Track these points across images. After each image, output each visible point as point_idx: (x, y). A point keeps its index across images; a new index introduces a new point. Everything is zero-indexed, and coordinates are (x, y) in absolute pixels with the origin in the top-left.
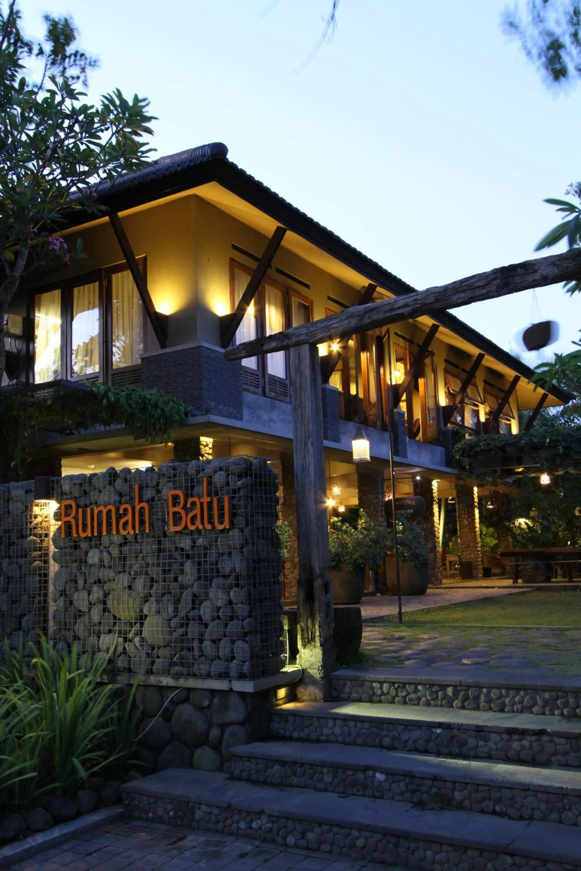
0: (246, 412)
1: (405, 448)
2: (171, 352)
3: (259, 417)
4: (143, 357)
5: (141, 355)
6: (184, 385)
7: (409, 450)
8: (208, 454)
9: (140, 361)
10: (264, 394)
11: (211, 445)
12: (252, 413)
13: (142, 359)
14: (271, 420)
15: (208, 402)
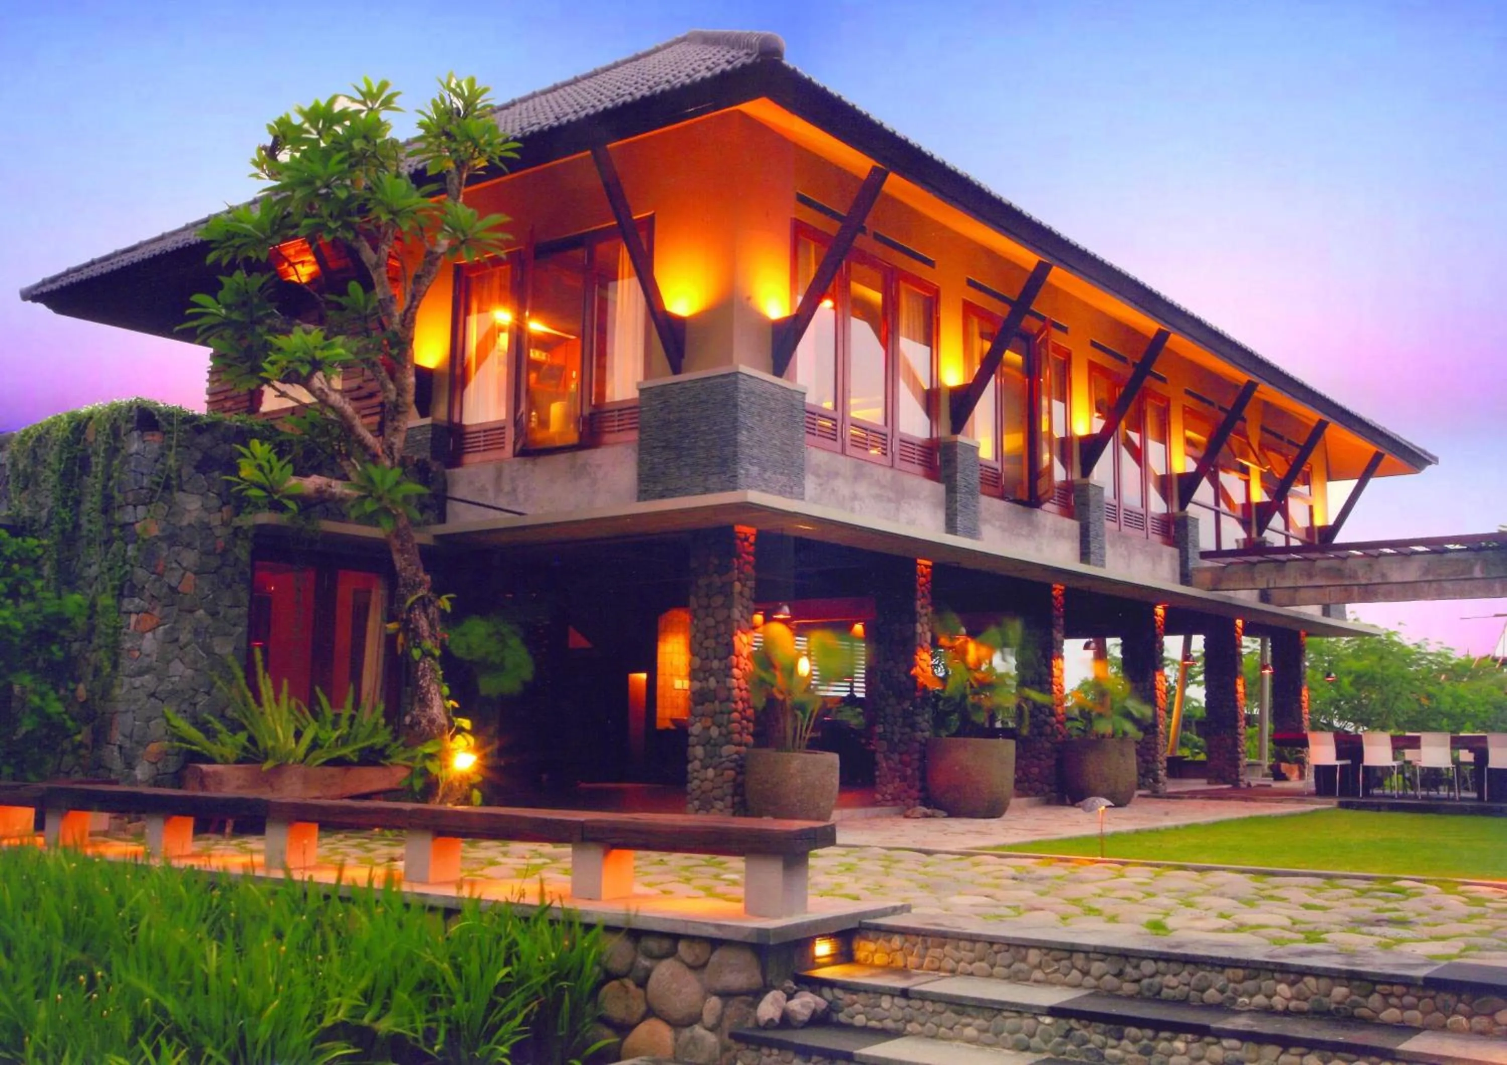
0: (810, 484)
1: (1102, 548)
2: (690, 381)
3: (833, 490)
4: (642, 387)
5: (638, 384)
6: (709, 437)
7: (1109, 551)
8: (747, 553)
9: (636, 394)
10: (843, 452)
11: (752, 539)
12: (821, 485)
13: (642, 391)
14: (855, 497)
15: (748, 466)
